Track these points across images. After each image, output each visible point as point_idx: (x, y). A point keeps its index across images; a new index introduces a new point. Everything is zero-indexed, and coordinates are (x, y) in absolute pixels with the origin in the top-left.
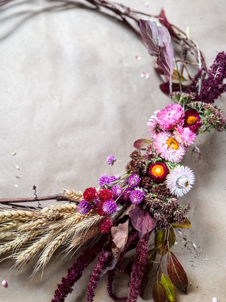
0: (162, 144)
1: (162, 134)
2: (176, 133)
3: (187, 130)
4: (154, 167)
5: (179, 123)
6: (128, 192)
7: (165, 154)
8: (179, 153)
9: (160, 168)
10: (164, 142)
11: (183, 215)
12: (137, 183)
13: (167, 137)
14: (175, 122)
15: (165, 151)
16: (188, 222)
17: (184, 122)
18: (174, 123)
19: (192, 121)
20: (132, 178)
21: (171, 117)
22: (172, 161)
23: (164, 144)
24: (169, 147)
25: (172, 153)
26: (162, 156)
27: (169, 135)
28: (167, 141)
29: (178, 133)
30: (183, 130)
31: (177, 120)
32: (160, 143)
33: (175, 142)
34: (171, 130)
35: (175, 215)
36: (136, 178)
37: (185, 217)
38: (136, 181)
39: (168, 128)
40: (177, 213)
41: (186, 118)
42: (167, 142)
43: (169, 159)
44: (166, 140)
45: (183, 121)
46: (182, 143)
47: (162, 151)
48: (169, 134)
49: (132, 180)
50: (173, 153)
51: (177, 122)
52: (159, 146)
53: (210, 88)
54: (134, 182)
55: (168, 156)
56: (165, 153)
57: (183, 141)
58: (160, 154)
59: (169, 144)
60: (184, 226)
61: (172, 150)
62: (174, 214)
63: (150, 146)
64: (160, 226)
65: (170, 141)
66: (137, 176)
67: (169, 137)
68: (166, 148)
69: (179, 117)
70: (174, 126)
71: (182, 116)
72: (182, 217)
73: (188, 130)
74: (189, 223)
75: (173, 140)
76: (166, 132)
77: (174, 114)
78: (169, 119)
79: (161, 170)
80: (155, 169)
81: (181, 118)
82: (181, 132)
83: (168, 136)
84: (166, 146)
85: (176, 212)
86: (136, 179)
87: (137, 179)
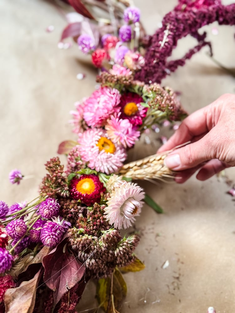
0: (89, 146)
1: (90, 133)
2: (109, 128)
3: (125, 124)
4: (80, 182)
5: (113, 114)
6: (38, 229)
7: (95, 162)
8: (116, 158)
9: (89, 182)
10: (92, 144)
11: (130, 253)
12: (53, 213)
13: (96, 136)
14: (108, 113)
15: (94, 157)
16: (138, 261)
17: (120, 111)
18: (106, 114)
19: (131, 110)
20: (45, 204)
21: (101, 105)
22: (107, 171)
23: (93, 147)
24: (101, 150)
25: (105, 160)
26: (91, 165)
27: (101, 133)
28: (98, 141)
29: (112, 128)
30: (120, 124)
31: (110, 109)
32: (86, 145)
33: (109, 142)
34: (102, 124)
35: (118, 254)
36: (51, 204)
37: (133, 255)
38: (52, 209)
39: (98, 123)
40: (120, 251)
41: (122, 105)
42: (97, 143)
43: (102, 169)
44: (96, 141)
45: (118, 110)
46: (119, 143)
47: (91, 158)
48: (99, 132)
49: (45, 208)
50: (108, 158)
51: (110, 112)
52: (85, 151)
53: (155, 62)
54: (48, 210)
55: (101, 165)
56: (95, 160)
57: (120, 140)
58: (89, 162)
59: (101, 147)
60: (134, 268)
61: (106, 154)
62: (116, 253)
63: (73, 153)
64: (97, 274)
65: (102, 142)
66: (53, 201)
67: (101, 136)
68: (97, 152)
69: (112, 105)
70: (106, 119)
71: (116, 103)
72: (128, 256)
73: (127, 123)
74: (140, 263)
75: (106, 141)
76: (95, 129)
77: (105, 102)
78: (98, 108)
79: (91, 185)
80: (81, 184)
81: (115, 107)
82: (116, 128)
83: (98, 135)
84: (96, 149)
85: (118, 250)
86: (51, 206)
87: (53, 206)
